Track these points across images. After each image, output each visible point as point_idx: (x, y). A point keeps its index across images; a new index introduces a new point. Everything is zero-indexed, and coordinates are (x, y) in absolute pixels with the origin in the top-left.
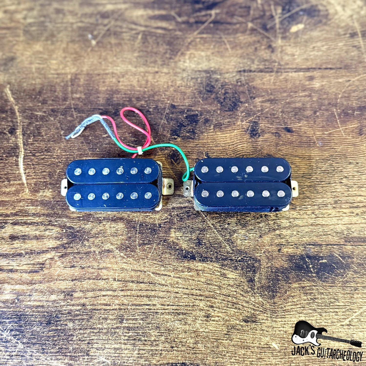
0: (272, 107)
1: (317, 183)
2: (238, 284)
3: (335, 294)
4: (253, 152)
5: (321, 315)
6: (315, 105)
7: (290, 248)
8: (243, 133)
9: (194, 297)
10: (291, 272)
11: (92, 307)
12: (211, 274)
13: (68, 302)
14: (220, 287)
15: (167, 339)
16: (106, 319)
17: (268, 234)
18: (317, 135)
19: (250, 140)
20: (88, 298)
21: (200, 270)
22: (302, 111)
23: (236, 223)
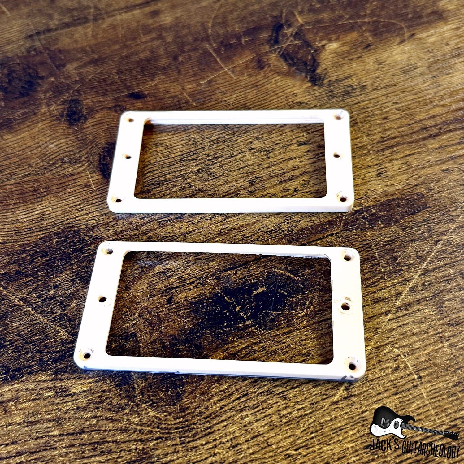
0: (99, 71)
1: (210, 162)
2: (98, 400)
3: (301, 345)
4: (80, 148)
5: (285, 399)
6: (173, 48)
7: (190, 290)
8: (55, 122)
10: (202, 334)
12: (34, 400)
17: (140, 279)
18: (189, 90)
19: (71, 131)
22: (152, 63)
23: (72, 280)
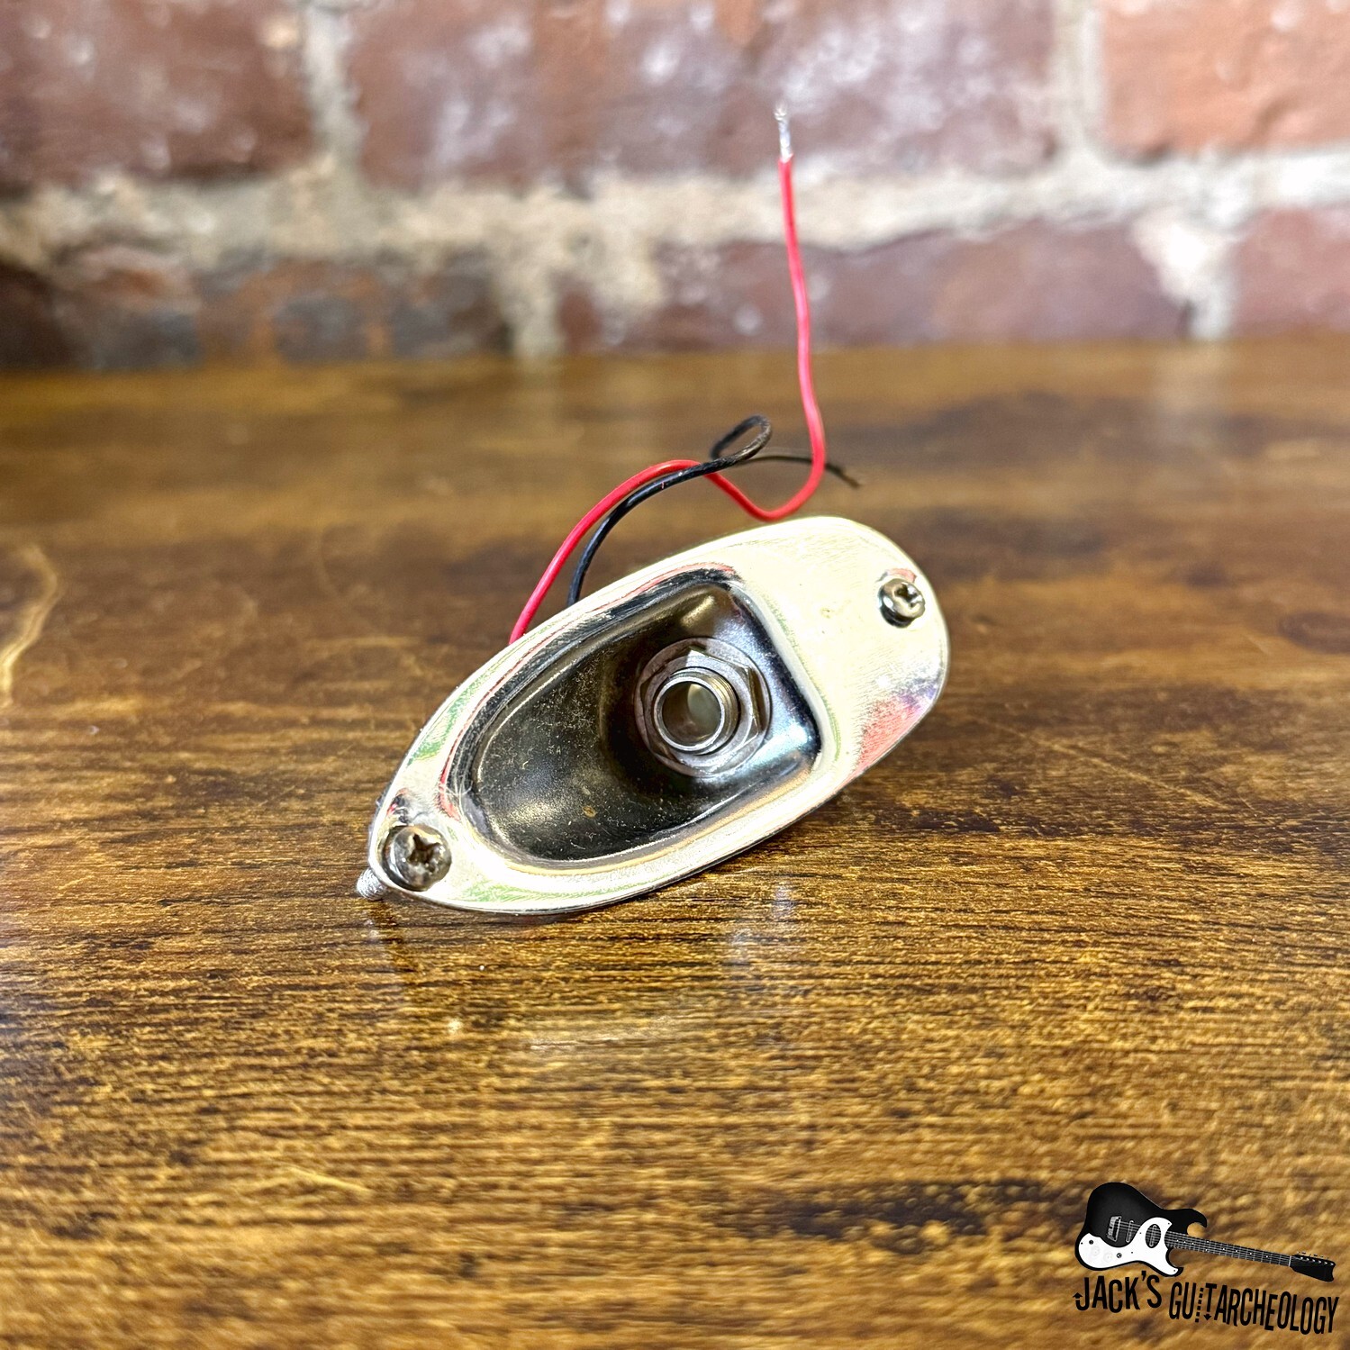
9: (1024, 934)
11: (271, 980)
13: (105, 968)
14: (1197, 902)
15: (853, 1081)
16: (372, 1017)
20: (253, 952)
21: (1041, 859)
